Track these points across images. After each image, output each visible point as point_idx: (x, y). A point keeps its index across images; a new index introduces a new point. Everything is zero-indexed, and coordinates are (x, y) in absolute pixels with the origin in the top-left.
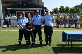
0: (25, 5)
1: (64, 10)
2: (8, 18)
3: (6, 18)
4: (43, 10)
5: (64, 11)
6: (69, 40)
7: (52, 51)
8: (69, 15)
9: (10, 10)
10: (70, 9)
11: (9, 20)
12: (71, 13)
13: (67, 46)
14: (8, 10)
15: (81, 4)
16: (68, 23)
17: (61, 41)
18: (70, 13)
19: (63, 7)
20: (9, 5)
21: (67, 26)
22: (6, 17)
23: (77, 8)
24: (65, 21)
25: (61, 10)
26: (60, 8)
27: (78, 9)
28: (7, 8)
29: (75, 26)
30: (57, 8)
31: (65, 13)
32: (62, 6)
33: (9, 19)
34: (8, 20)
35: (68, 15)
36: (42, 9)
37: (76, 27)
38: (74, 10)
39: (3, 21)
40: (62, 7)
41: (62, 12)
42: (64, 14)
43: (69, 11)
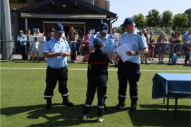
0: (64, 6)
1: (159, 19)
2: (23, 39)
3: (18, 39)
4: (108, 19)
5: (158, 23)
6: (170, 96)
7: (129, 119)
8: (172, 31)
9: (29, 19)
10: (173, 18)
11: (25, 44)
12: (177, 28)
13: (166, 110)
14: (24, 18)
16: (168, 52)
17: (151, 96)
18: (174, 29)
19: (157, 13)
20: (25, 5)
21: (166, 59)
22: (20, 36)
24: (160, 48)
25: (152, 19)
26: (149, 16)
28: (23, 15)
29: (186, 61)
30: (141, 15)
31: (161, 27)
32: (153, 11)
33: (25, 40)
34: (23, 42)
35: (167, 32)
36: (105, 16)
37: (188, 62)
38: (183, 19)
39: (12, 45)
40: (155, 13)
41: (153, 25)
42: (159, 29)
43: (172, 22)
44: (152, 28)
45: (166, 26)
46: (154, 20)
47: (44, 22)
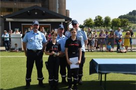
0: (36, 13)
1: (102, 22)
5: (102, 25)
9: (11, 22)
10: (111, 21)
12: (114, 27)
14: (8, 22)
15: (128, 13)
18: (112, 28)
19: (101, 18)
23: (123, 20)
26: (96, 20)
27: (125, 22)
28: (7, 20)
30: (90, 19)
31: (104, 27)
32: (98, 16)
33: (8, 36)
36: (64, 20)
38: (118, 22)
40: (99, 18)
41: (99, 26)
43: (110, 23)
44: (98, 27)
45: (107, 26)
46: (99, 22)
47: (22, 24)
